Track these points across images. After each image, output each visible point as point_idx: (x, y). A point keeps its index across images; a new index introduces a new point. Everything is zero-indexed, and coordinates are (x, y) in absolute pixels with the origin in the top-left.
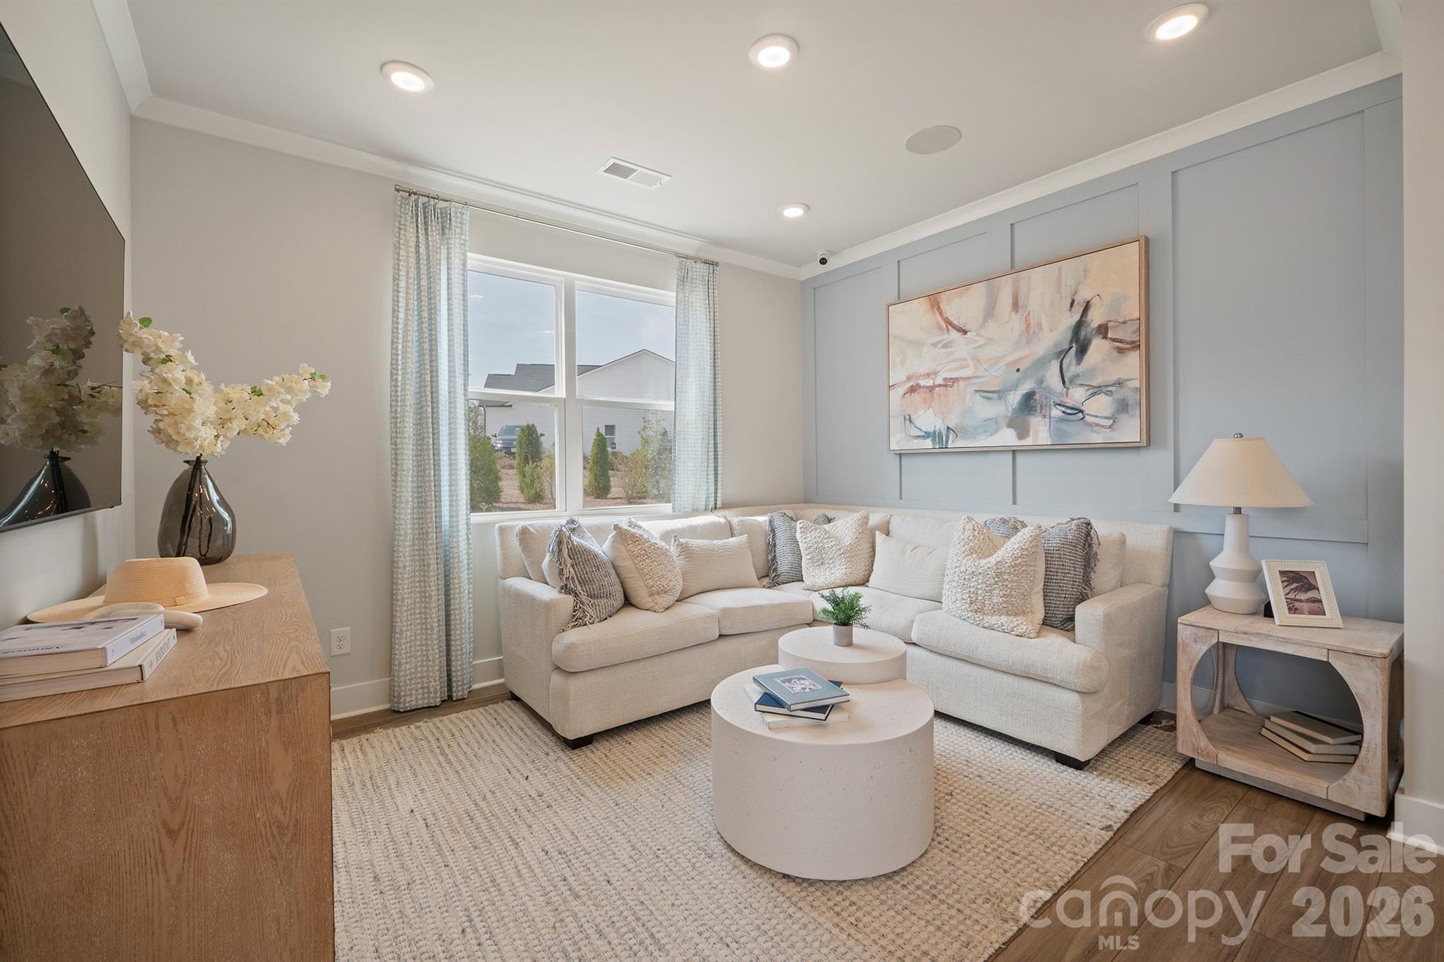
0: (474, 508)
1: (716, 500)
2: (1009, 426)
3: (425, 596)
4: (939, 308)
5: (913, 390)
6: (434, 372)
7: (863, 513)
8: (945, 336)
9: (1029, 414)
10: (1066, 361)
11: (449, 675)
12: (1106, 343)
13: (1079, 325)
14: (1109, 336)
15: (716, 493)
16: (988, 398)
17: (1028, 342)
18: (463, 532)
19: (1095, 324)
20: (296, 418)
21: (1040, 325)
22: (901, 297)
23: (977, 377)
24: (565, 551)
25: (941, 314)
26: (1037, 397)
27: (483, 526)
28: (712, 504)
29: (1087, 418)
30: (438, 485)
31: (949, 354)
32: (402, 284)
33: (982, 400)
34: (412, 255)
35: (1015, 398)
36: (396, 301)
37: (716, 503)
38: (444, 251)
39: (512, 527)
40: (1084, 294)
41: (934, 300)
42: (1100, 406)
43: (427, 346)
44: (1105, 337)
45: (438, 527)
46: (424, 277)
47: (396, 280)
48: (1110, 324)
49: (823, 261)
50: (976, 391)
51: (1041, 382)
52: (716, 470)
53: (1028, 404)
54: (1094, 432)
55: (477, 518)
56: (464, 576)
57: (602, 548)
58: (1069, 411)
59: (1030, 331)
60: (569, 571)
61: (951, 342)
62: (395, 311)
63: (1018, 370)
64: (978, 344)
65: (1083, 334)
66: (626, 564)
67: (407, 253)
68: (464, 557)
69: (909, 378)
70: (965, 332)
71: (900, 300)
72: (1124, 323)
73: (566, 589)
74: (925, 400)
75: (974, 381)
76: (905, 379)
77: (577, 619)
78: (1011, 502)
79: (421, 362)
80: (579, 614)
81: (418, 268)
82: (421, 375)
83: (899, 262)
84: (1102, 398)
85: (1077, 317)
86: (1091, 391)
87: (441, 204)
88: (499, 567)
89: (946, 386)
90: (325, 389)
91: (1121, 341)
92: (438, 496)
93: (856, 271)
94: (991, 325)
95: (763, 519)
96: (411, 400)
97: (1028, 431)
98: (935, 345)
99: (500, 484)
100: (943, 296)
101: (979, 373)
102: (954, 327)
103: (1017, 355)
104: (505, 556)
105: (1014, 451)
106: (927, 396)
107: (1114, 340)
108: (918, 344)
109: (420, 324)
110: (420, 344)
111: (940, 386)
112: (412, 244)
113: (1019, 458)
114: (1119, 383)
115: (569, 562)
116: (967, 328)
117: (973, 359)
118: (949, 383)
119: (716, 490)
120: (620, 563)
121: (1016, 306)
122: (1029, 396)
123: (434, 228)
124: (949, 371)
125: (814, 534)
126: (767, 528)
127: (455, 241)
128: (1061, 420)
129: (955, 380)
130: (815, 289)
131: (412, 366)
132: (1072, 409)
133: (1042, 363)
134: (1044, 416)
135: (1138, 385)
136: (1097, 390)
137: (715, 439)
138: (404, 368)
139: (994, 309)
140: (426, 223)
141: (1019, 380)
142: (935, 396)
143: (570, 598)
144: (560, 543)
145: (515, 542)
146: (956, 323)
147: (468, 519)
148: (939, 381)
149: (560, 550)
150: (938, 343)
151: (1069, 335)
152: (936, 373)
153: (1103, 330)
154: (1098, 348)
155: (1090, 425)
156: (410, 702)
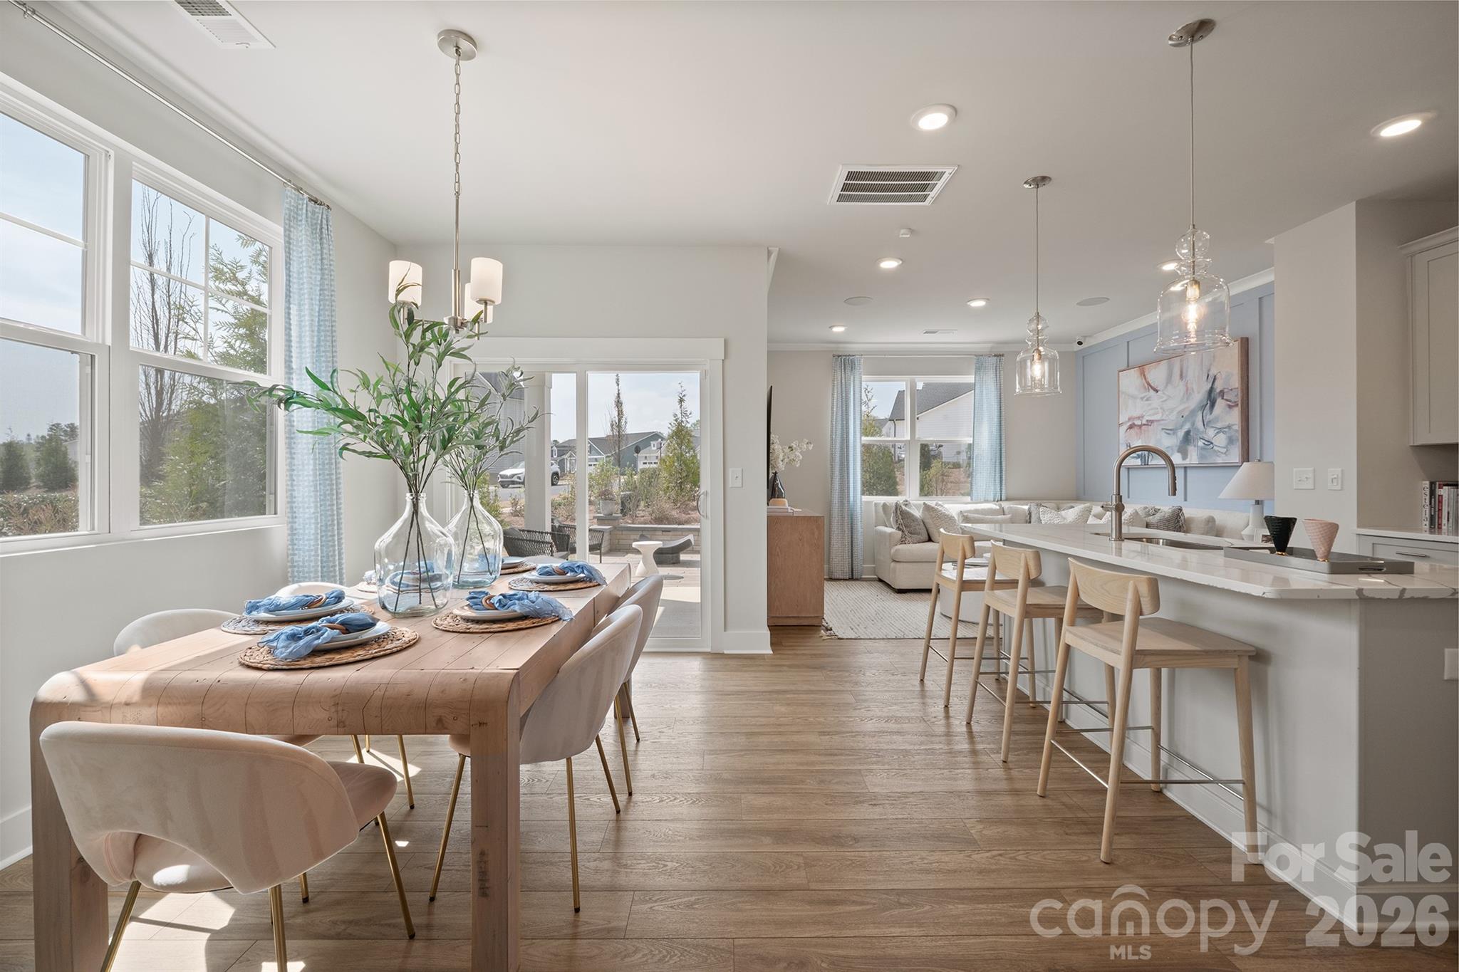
0: (863, 494)
1: (1001, 496)
2: (1178, 452)
3: (843, 531)
4: (1144, 375)
5: (1131, 427)
6: (848, 433)
7: (1088, 504)
8: (1147, 393)
9: (1188, 444)
10: (1205, 412)
11: (852, 569)
12: (1223, 401)
13: (1211, 390)
14: (1225, 397)
15: (1001, 491)
16: (1168, 434)
17: (1187, 399)
18: (859, 504)
19: (1218, 390)
20: (801, 457)
21: (1193, 389)
22: (1130, 365)
23: (1163, 420)
24: (899, 512)
25: (1145, 379)
26: (1191, 434)
27: (868, 503)
28: (998, 497)
29: (1215, 447)
30: (848, 483)
31: (1150, 405)
32: (835, 396)
33: (1165, 435)
34: (840, 383)
35: (1181, 434)
36: (833, 404)
37: (1001, 498)
38: (852, 378)
39: (880, 503)
40: (1213, 372)
41: (1142, 368)
42: (1221, 440)
43: (845, 422)
44: (1223, 398)
45: (849, 501)
46: (844, 392)
47: (833, 394)
48: (1225, 390)
49: (1080, 343)
50: (1163, 429)
51: (1193, 424)
52: (1001, 477)
53: (1187, 438)
54: (1218, 456)
55: (866, 498)
56: (859, 524)
57: (917, 513)
58: (1206, 443)
59: (1188, 393)
60: (900, 521)
61: (1150, 397)
62: (832, 408)
63: (1183, 417)
64: (1164, 399)
65: (1212, 395)
66: (928, 521)
67: (837, 383)
68: (859, 516)
69: (1129, 419)
70: (1157, 391)
71: (1128, 368)
72: (1231, 390)
73: (899, 529)
74: (1137, 434)
75: (1162, 422)
76: (1127, 420)
77: (903, 542)
78: (1183, 500)
79: (842, 429)
80: (904, 539)
81: (842, 389)
82: (842, 435)
83: (1128, 342)
84: (1221, 435)
85: (1210, 385)
86: (1216, 432)
87: (851, 358)
88: (874, 521)
89: (1147, 425)
90: (811, 447)
91: (1230, 401)
92: (848, 488)
93: (1106, 346)
94: (1170, 387)
95: (1026, 507)
96: (838, 446)
97: (1187, 455)
98: (1142, 398)
99: (898, 487)
100: (1146, 367)
101: (1164, 418)
102: (1152, 388)
103: (1182, 407)
104: (876, 516)
105: (1185, 468)
106: (1138, 431)
107: (1227, 400)
108: (1134, 397)
109: (842, 413)
110: (842, 421)
111: (1144, 425)
112: (839, 379)
113: (1189, 471)
114: (1229, 427)
115: (900, 517)
116: (1158, 389)
117: (1161, 408)
118: (1150, 423)
119: (1001, 489)
120: (926, 521)
121: (1181, 376)
122: (1188, 433)
123: (848, 369)
124: (1150, 415)
125: (1049, 515)
126: (1027, 513)
127: (857, 372)
128: (1203, 449)
129: (1152, 421)
130: (1083, 357)
131: (839, 432)
132: (1208, 442)
133: (1193, 413)
134: (1195, 446)
135: (1237, 428)
136: (1220, 430)
137: (1001, 459)
138: (836, 419)
139: (1171, 377)
140: (845, 367)
141: (1183, 422)
142: (1143, 432)
143: (900, 532)
144: (896, 509)
145: (881, 510)
146: (1152, 385)
147: (861, 499)
148: (1144, 422)
149: (896, 512)
150: (1144, 397)
151: (1206, 396)
152: (1143, 417)
153: (1222, 393)
154: (1220, 404)
155: (1215, 451)
156: (837, 575)
